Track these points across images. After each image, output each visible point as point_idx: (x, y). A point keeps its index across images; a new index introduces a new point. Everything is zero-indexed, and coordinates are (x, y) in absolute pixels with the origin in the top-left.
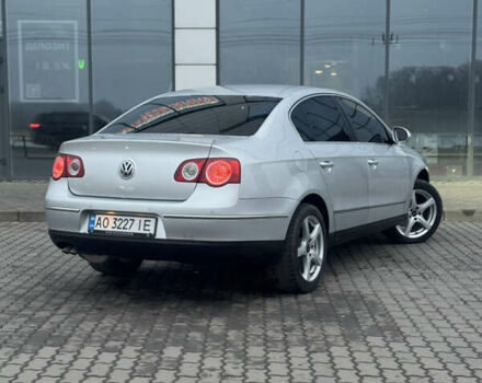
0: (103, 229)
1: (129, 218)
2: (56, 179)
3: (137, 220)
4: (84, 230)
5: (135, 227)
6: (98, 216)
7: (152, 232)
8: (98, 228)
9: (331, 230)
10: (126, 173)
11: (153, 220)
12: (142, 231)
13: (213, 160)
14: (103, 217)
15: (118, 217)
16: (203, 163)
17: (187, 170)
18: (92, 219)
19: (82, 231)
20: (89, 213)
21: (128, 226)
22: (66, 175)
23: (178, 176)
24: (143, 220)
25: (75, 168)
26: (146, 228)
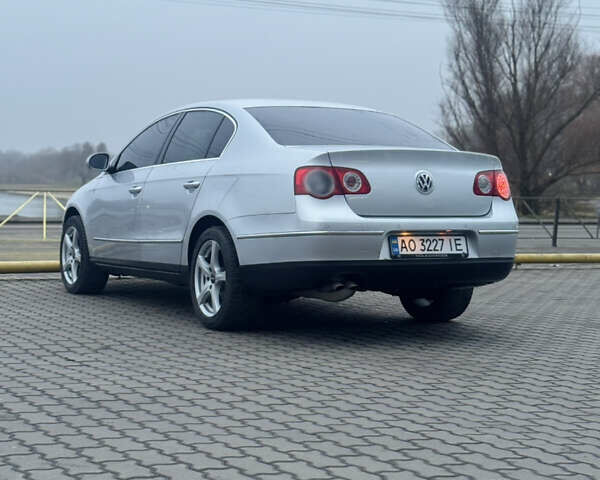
2: (323, 198)
4: (384, 256)
5: (446, 248)
7: (465, 251)
8: (404, 252)
12: (454, 252)
13: (498, 172)
16: (493, 175)
18: (394, 242)
19: (381, 258)
21: (439, 248)
23: (477, 190)
24: (453, 238)
26: (458, 247)
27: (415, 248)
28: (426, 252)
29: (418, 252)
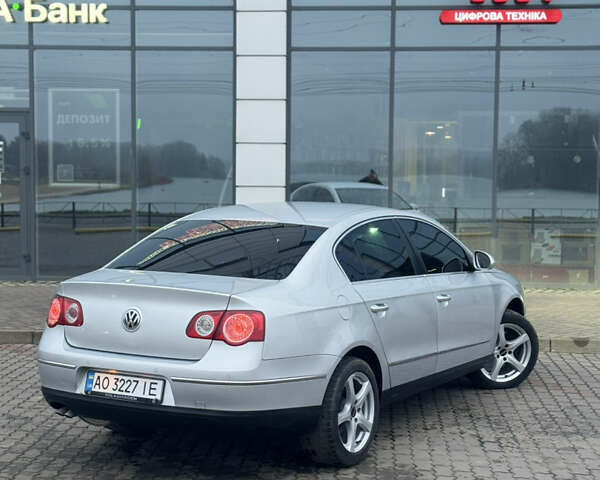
0: (102, 390)
1: (132, 379)
2: (51, 326)
3: (142, 381)
4: (81, 390)
5: (139, 391)
6: (97, 375)
7: (159, 397)
8: (96, 389)
9: (385, 386)
10: (131, 324)
11: (161, 383)
12: (147, 396)
13: (233, 312)
14: (103, 376)
15: (120, 377)
16: (221, 317)
17: (202, 325)
18: (91, 377)
19: (78, 392)
20: (87, 370)
21: (130, 389)
22: (62, 321)
23: (191, 332)
24: (149, 381)
25: (73, 314)
26: (152, 392)
27: (108, 387)
28: (117, 392)
29: (109, 391)
